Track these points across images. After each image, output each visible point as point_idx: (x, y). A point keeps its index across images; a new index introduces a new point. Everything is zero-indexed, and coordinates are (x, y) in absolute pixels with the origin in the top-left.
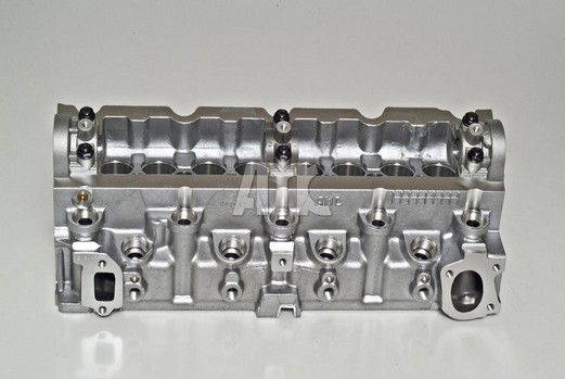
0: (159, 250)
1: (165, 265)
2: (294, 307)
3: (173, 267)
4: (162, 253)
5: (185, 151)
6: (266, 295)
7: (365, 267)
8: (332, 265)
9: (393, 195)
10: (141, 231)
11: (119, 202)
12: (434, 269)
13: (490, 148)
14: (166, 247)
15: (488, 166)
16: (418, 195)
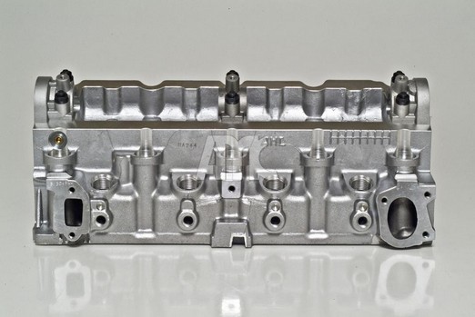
0: (124, 186)
1: (129, 198)
2: (244, 236)
3: (136, 201)
4: (127, 188)
5: (152, 116)
6: (218, 223)
7: (309, 202)
8: (278, 196)
9: (331, 134)
10: (109, 170)
11: (89, 143)
12: (371, 200)
13: (416, 95)
14: (130, 184)
15: (416, 112)
16: (353, 134)
